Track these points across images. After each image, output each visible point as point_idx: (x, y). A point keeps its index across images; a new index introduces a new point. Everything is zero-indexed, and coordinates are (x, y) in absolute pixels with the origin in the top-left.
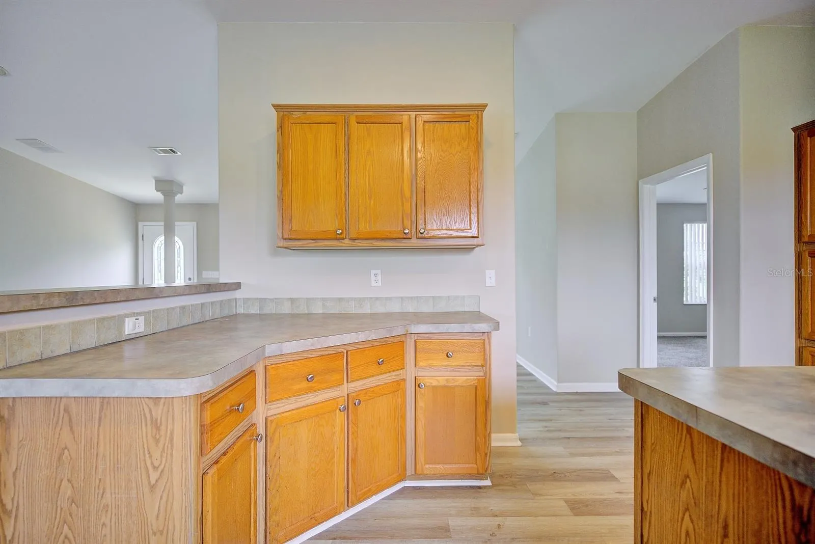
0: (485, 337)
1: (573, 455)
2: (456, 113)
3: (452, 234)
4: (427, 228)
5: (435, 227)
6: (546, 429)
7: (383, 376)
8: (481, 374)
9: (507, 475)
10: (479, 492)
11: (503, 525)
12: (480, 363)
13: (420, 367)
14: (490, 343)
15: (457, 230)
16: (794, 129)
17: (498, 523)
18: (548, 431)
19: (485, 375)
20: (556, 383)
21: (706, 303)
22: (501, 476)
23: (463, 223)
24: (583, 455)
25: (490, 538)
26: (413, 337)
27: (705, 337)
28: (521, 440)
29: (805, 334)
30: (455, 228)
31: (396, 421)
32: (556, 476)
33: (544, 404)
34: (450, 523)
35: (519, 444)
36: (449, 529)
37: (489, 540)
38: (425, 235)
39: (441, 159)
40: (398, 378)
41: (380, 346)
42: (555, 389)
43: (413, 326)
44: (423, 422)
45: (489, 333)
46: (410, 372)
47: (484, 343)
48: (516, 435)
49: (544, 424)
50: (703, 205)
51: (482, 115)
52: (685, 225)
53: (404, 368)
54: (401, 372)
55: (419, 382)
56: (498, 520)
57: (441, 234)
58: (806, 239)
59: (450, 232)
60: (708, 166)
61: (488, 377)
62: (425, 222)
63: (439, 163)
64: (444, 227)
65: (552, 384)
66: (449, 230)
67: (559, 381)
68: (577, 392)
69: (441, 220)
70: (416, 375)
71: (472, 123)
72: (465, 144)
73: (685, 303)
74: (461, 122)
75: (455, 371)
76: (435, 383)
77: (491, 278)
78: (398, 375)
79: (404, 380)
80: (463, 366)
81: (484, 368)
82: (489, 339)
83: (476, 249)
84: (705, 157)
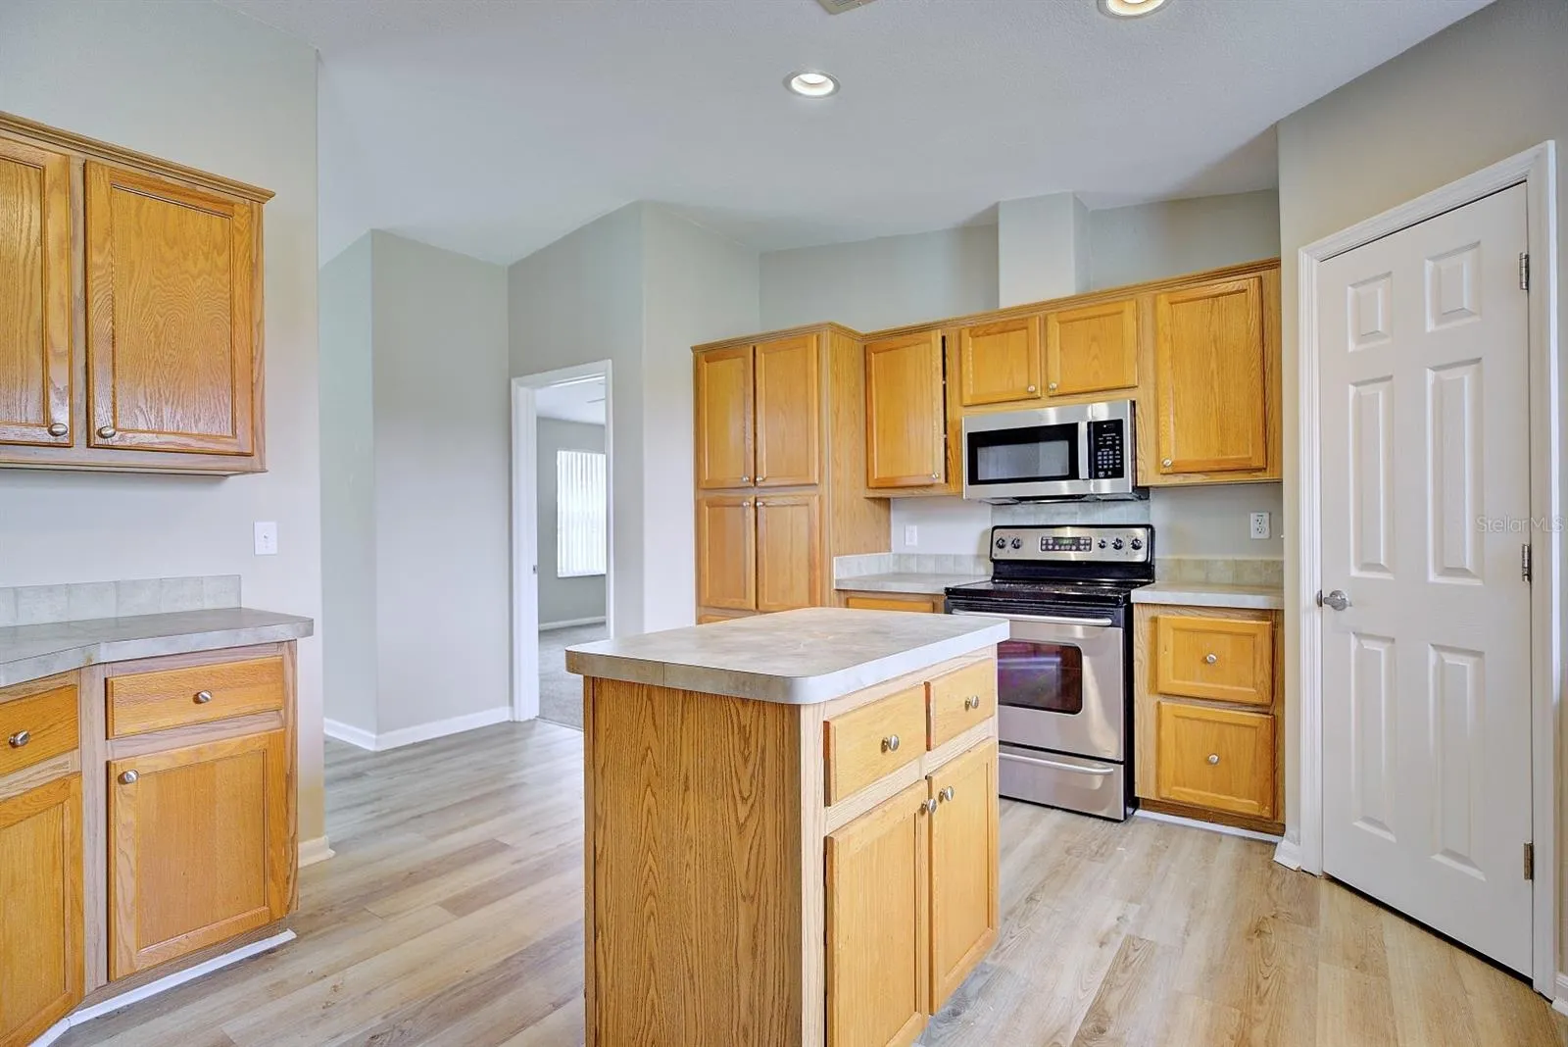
0: (285, 651)
1: (434, 838)
2: (199, 188)
3: (189, 445)
4: (120, 426)
5: (142, 426)
6: (376, 814)
7: (19, 775)
8: (276, 724)
9: (321, 910)
10: (274, 958)
11: (342, 984)
12: (273, 703)
13: (122, 737)
14: (294, 664)
15: (201, 437)
16: (694, 349)
17: (331, 985)
18: (378, 817)
19: (284, 725)
20: (374, 736)
21: (604, 572)
22: (311, 916)
23: (217, 421)
24: (451, 832)
25: (324, 1011)
26: (100, 674)
27: (603, 623)
28: (332, 846)
29: (703, 603)
30: (195, 432)
31: (59, 872)
32: (413, 878)
33: (358, 776)
34: (227, 1032)
35: (332, 853)
36: (231, 1041)
37: (323, 1016)
38: (115, 441)
39: (158, 278)
40: (60, 773)
41: (15, 703)
42: (371, 748)
43: (103, 647)
44: (133, 859)
45: (291, 644)
46: (94, 751)
47: (282, 664)
48: (324, 840)
49: (369, 808)
50: (602, 427)
51: (260, 211)
52: (559, 453)
53: (77, 748)
54: (67, 757)
55: (120, 772)
56: (330, 982)
57: (160, 443)
58: (704, 486)
59: (183, 440)
60: (606, 376)
61: (289, 730)
62: (114, 412)
63: (155, 287)
64: (168, 427)
65: (367, 740)
66: (182, 434)
67: (380, 730)
68: (414, 743)
69: (159, 411)
70: (110, 759)
71: (240, 221)
72: (222, 260)
73: (559, 576)
74: (213, 213)
75: (214, 730)
76: (163, 764)
77: (267, 537)
78: (60, 766)
79: (79, 774)
80: (233, 717)
81: (282, 712)
82: (293, 652)
83: (231, 478)
84: (605, 361)
